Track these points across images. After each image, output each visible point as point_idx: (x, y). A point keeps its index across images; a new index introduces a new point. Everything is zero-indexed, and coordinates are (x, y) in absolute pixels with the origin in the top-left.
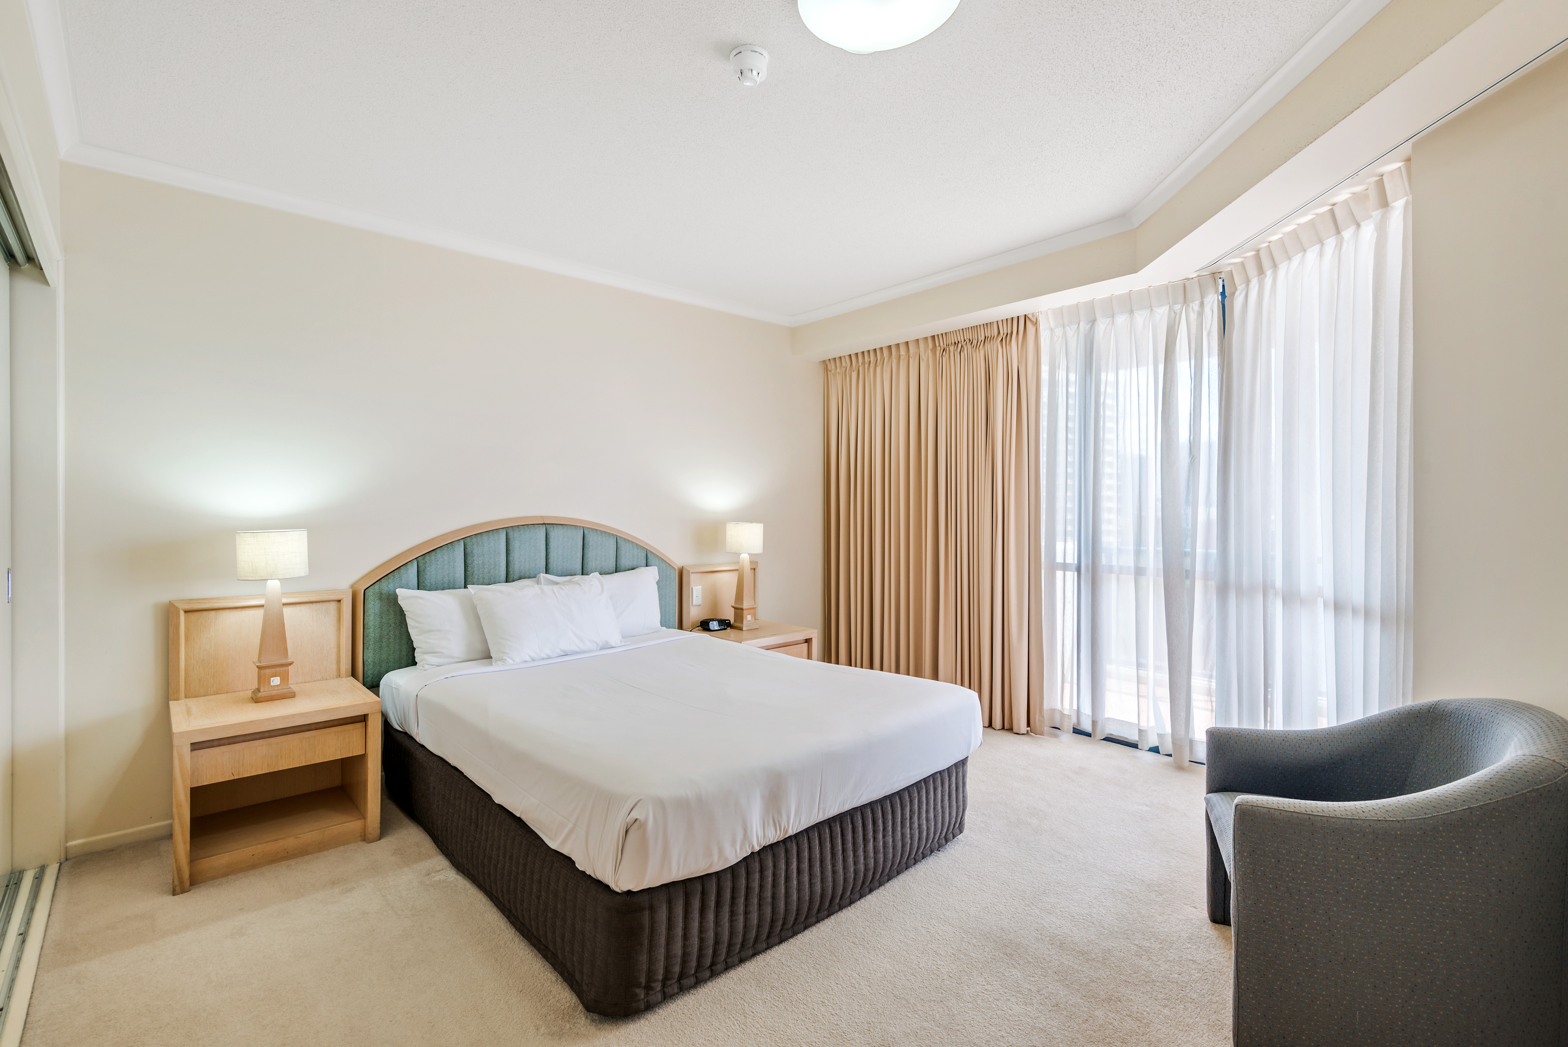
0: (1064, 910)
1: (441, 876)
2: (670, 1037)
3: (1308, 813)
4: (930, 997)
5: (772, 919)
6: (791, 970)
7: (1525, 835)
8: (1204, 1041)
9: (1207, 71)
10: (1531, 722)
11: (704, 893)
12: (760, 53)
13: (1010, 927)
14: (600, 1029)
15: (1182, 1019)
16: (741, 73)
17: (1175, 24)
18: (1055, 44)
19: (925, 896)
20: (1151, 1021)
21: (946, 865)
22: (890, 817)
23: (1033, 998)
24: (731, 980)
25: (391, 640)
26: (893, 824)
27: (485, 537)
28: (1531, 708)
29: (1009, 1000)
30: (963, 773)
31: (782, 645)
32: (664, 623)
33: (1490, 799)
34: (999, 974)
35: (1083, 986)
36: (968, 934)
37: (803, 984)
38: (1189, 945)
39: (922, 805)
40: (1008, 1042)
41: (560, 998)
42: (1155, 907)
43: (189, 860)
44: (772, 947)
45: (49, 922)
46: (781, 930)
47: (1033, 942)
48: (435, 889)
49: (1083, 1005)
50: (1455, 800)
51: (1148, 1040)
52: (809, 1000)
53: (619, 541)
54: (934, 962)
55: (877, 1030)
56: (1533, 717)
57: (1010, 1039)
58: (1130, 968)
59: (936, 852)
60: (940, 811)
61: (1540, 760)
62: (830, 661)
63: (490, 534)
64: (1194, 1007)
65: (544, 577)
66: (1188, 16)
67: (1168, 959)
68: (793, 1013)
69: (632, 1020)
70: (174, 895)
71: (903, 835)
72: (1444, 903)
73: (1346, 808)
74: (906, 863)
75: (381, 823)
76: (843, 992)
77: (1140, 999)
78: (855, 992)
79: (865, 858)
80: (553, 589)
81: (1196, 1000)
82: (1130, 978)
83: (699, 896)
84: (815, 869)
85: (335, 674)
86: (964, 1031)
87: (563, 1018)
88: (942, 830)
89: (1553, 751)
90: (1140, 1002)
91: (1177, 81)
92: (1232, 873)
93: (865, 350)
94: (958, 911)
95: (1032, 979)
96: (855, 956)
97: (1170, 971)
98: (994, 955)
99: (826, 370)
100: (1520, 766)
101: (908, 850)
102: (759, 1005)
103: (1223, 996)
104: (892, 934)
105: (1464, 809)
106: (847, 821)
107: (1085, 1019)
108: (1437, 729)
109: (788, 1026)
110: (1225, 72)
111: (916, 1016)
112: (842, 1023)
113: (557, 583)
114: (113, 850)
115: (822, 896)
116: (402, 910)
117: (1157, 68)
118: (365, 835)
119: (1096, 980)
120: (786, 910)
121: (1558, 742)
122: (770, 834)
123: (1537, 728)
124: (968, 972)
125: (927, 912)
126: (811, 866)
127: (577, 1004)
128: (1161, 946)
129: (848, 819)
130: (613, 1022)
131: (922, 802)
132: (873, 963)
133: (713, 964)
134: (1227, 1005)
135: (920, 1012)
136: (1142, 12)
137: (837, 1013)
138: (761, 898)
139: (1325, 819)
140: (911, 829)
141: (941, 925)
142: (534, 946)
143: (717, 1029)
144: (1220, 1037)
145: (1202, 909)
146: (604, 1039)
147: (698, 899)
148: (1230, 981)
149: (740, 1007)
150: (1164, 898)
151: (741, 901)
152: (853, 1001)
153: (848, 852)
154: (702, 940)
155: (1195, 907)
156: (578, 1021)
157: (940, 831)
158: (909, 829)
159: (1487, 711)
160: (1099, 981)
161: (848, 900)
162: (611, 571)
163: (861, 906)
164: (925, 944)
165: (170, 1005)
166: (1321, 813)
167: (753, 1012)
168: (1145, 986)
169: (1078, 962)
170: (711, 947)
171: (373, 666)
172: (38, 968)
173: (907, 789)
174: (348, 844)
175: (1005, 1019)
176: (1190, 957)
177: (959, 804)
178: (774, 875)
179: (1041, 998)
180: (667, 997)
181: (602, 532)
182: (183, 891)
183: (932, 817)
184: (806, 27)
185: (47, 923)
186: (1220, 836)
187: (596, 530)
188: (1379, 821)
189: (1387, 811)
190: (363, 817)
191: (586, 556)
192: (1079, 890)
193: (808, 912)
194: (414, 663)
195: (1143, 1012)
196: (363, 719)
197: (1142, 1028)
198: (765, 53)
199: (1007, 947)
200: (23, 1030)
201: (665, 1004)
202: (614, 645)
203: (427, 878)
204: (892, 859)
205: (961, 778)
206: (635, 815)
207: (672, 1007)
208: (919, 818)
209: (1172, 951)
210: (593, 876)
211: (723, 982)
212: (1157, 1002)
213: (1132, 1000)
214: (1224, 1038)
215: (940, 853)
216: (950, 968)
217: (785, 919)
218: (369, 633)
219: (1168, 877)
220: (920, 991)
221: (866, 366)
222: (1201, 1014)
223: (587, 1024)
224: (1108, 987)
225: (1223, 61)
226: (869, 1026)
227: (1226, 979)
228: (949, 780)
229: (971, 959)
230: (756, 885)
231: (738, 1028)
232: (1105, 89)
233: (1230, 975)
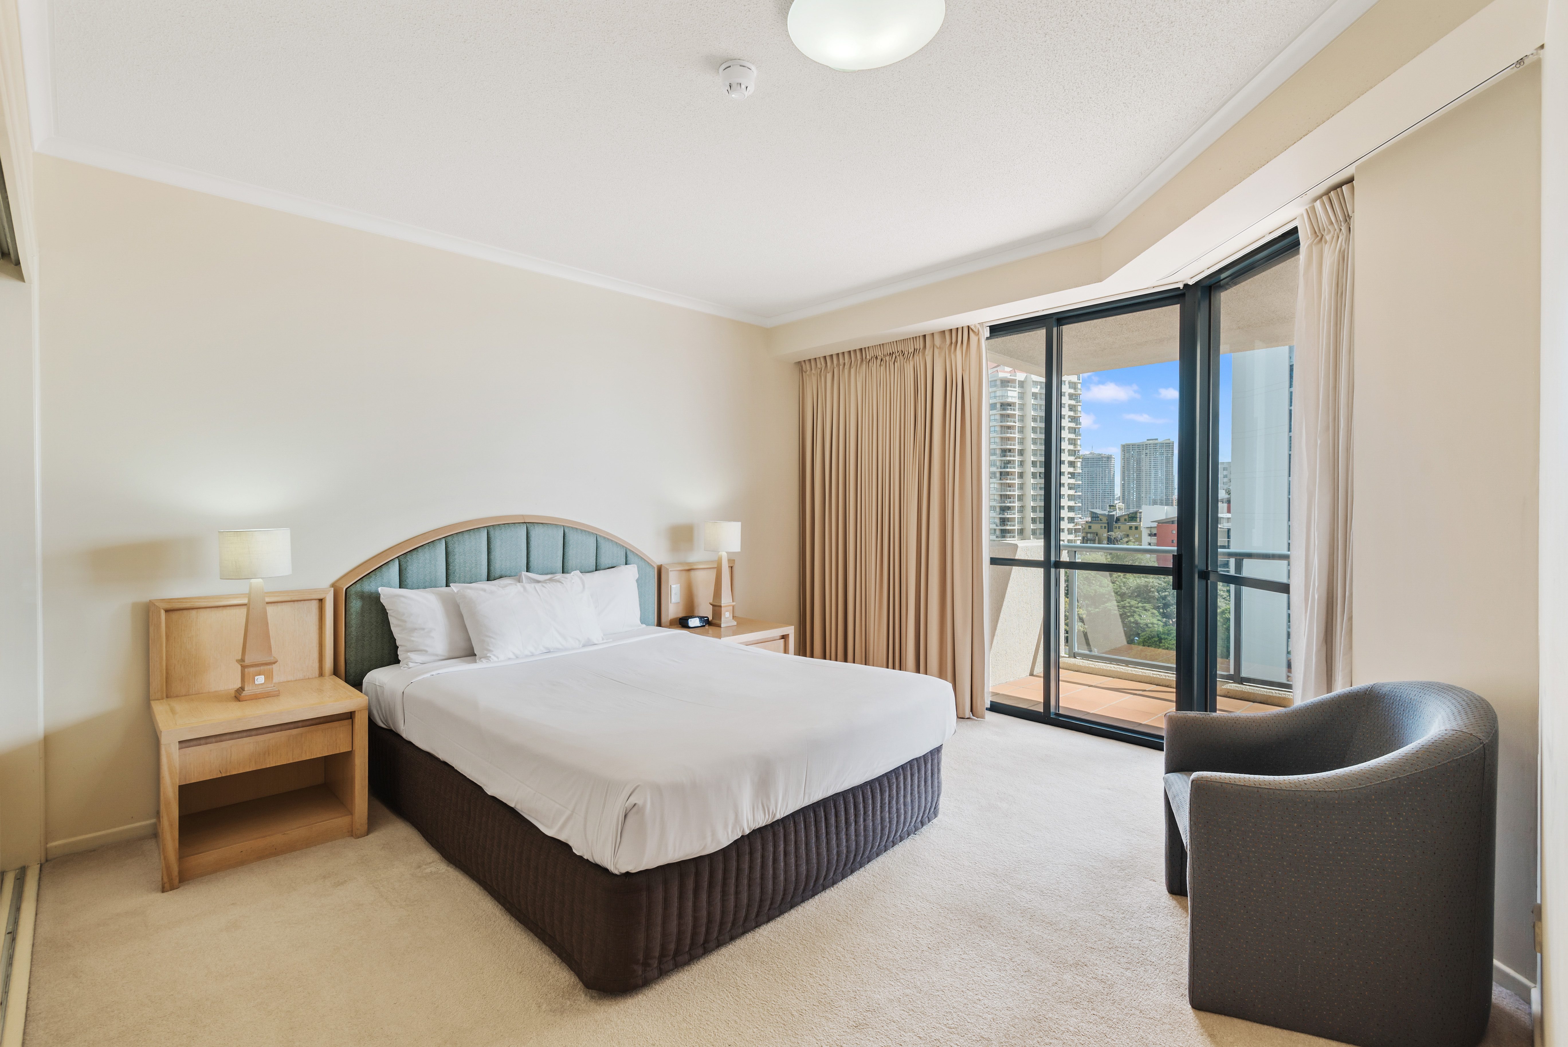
0: (1033, 886)
1: (432, 868)
2: (667, 1009)
3: (1257, 786)
4: (911, 967)
5: (761, 899)
6: (780, 946)
7: (1446, 801)
8: (1162, 998)
9: (1169, 95)
10: (1454, 701)
11: (697, 874)
12: (748, 68)
13: (984, 902)
14: (600, 1004)
15: (1142, 979)
16: (730, 86)
17: (1140, 51)
18: (1028, 67)
19: (903, 876)
20: (1114, 982)
21: (922, 847)
22: (870, 801)
23: (1006, 965)
24: (723, 957)
25: (373, 639)
26: (873, 809)
27: (466, 536)
28: (1454, 688)
29: (984, 967)
30: (938, 760)
31: (760, 641)
32: (643, 621)
33: (1416, 770)
34: (974, 945)
35: (1052, 954)
36: (945, 909)
37: (792, 958)
38: (1149, 915)
39: (900, 790)
40: (985, 1005)
41: (559, 977)
42: (1117, 881)
43: (178, 857)
44: (760, 926)
45: (38, 920)
46: (769, 909)
47: (1006, 915)
48: (427, 881)
49: (1052, 971)
50: (1385, 772)
51: (1112, 998)
52: (798, 972)
53: (599, 539)
54: (913, 935)
55: (863, 997)
56: (1455, 696)
57: (986, 1002)
58: (1095, 936)
59: (912, 835)
60: (917, 796)
61: (1459, 734)
62: (805, 655)
63: (471, 533)
64: (1153, 969)
65: (525, 575)
66: (1152, 45)
67: (1130, 927)
68: (783, 984)
69: (630, 996)
70: (163, 892)
71: (882, 819)
72: (1375, 864)
73: (1290, 781)
74: (885, 846)
75: (368, 818)
76: (829, 965)
77: (1104, 964)
78: (840, 964)
79: (847, 841)
80: (535, 587)
81: (1155, 962)
82: (1095, 945)
83: (693, 877)
84: (801, 851)
85: (317, 673)
86: (943, 996)
87: (563, 996)
88: (918, 814)
89: (1471, 726)
90: (1104, 966)
91: (1141, 103)
92: (1188, 843)
93: (840, 351)
94: (934, 888)
95: (1005, 948)
96: (839, 932)
97: (1132, 937)
98: (970, 928)
99: (802, 371)
100: (1442, 739)
101: (887, 833)
102: (751, 978)
103: (1180, 958)
104: (873, 911)
105: (1393, 779)
106: (831, 806)
107: (1055, 982)
108: (1372, 709)
109: (779, 996)
110: (1186, 96)
111: (899, 984)
112: (829, 992)
113: (538, 582)
114: (94, 851)
115: (808, 877)
116: (396, 901)
117: (1123, 91)
118: (352, 831)
119: (1064, 948)
120: (774, 890)
121: (1476, 718)
122: (759, 818)
123: (1458, 706)
124: (946, 943)
125: (906, 891)
126: (797, 848)
127: (575, 983)
128: (1123, 916)
129: (831, 804)
130: (612, 998)
131: (900, 788)
132: (856, 938)
133: (706, 941)
134: (1184, 966)
135: (902, 980)
136: (1110, 40)
137: (825, 983)
138: (750, 879)
139: (1271, 791)
140: (890, 813)
141: (919, 902)
142: (531, 930)
143: (712, 1001)
144: (1177, 994)
145: (1161, 882)
146: (605, 1013)
147: (692, 880)
148: (1186, 945)
149: (732, 981)
150: (1126, 873)
151: (732, 881)
152: (839, 972)
153: (831, 835)
154: (696, 919)
155: (1154, 881)
156: (578, 998)
157: (916, 815)
158: (887, 814)
159: (1416, 692)
160: (1067, 948)
161: (831, 881)
162: (591, 570)
163: (844, 886)
164: (904, 919)
165: (172, 995)
166: (1268, 786)
167: (745, 985)
168: (1109, 952)
169: (1047, 932)
170: (704, 926)
171: (355, 664)
172: (31, 964)
173: (886, 775)
174: (335, 840)
175: (981, 984)
176: (1149, 925)
177: (934, 789)
178: (763, 857)
179: (1014, 964)
180: (663, 973)
181: (582, 531)
182: (172, 888)
183: (910, 801)
184: (793, 45)
185: (36, 921)
186: (1177, 811)
187: (577, 529)
188: (1320, 791)
189: (1327, 783)
190: (351, 813)
191: (566, 554)
192: (1047, 867)
193: (794, 892)
194: (397, 661)
195: (1107, 975)
196: (350, 716)
197: (1106, 989)
198: (753, 68)
199: (981, 920)
200: (25, 1022)
201: (661, 980)
202: (596, 643)
203: (418, 870)
204: (872, 841)
205: (936, 765)
206: (633, 800)
207: (668, 983)
208: (897, 803)
209: (1133, 920)
210: (591, 860)
211: (715, 958)
212: (1119, 965)
213: (1097, 964)
214: (1181, 995)
215: (917, 836)
216: (928, 940)
217: (773, 899)
218: (351, 631)
219: (1129, 854)
220: (902, 962)
221: (841, 367)
222: (1160, 974)
223: (587, 1001)
224: (1075, 953)
225: (1184, 86)
226: (855, 994)
227: (1182, 944)
228: (925, 767)
229: (948, 932)
230: (746, 866)
231: (732, 999)
232: (1074, 109)
233: (1186, 940)
